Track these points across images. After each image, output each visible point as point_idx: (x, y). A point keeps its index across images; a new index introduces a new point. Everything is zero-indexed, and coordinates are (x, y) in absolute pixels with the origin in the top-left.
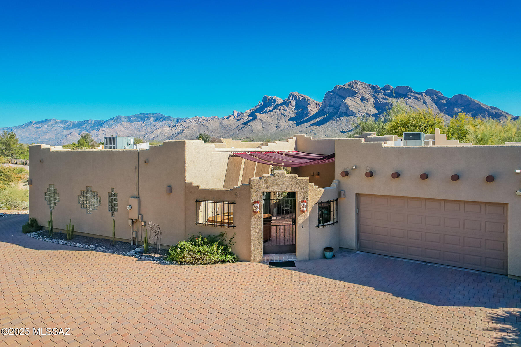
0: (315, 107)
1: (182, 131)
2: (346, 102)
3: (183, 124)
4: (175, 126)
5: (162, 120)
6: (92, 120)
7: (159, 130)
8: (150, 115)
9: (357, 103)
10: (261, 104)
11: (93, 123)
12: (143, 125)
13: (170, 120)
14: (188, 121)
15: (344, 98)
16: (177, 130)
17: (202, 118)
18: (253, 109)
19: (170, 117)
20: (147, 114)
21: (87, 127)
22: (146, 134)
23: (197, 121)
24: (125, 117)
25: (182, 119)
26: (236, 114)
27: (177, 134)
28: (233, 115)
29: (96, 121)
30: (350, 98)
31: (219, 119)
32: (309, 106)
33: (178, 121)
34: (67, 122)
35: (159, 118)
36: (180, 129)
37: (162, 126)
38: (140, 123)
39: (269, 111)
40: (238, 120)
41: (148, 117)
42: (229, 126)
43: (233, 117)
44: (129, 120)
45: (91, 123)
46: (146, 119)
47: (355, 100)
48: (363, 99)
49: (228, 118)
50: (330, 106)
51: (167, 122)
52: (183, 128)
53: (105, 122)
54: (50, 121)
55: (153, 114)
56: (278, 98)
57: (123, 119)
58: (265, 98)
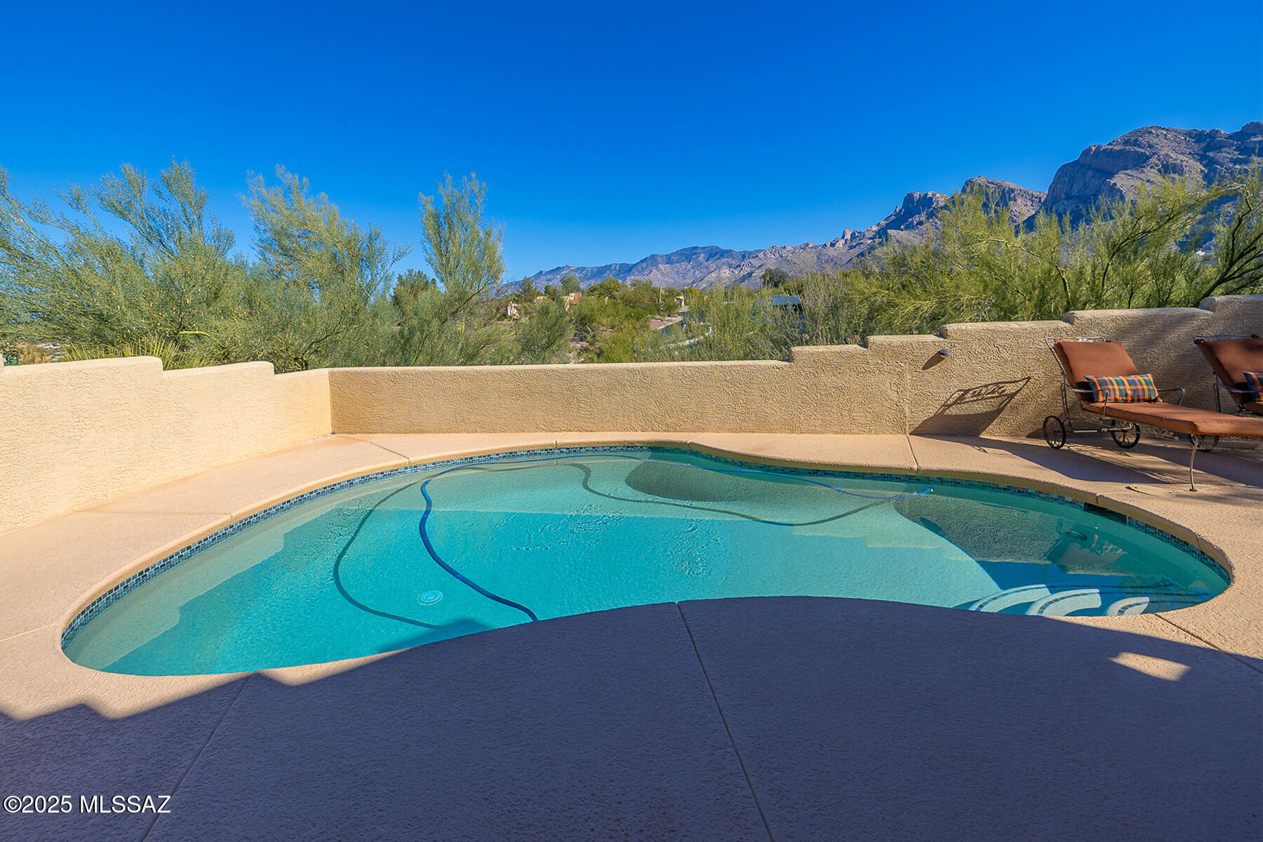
0: (1029, 203)
1: (750, 275)
2: (1115, 184)
3: (752, 261)
4: (740, 265)
5: (718, 256)
6: (616, 265)
7: (714, 275)
8: (699, 251)
9: (1148, 181)
10: (901, 211)
11: (617, 268)
12: (689, 267)
13: (732, 256)
14: (761, 255)
15: (1111, 174)
16: (742, 272)
17: (785, 248)
18: (883, 223)
19: (731, 251)
20: (696, 248)
21: (611, 275)
22: (694, 282)
23: (777, 255)
24: (662, 256)
25: (751, 253)
26: (848, 236)
27: (743, 279)
28: (843, 238)
29: (621, 265)
30: (1128, 171)
31: (815, 247)
32: (1011, 203)
33: (744, 257)
34: (583, 269)
35: (715, 254)
36: (747, 270)
37: (718, 268)
38: (685, 265)
39: (917, 224)
40: (851, 248)
41: (696, 254)
42: (835, 260)
43: (842, 242)
44: (669, 260)
45: (615, 269)
46: (695, 257)
47: (1142, 176)
48: (1168, 169)
49: (833, 245)
50: (1068, 197)
51: (726, 259)
52: (753, 269)
53: (634, 265)
54: (563, 268)
55: (704, 248)
56: (938, 195)
57: (659, 259)
58: (909, 198)
